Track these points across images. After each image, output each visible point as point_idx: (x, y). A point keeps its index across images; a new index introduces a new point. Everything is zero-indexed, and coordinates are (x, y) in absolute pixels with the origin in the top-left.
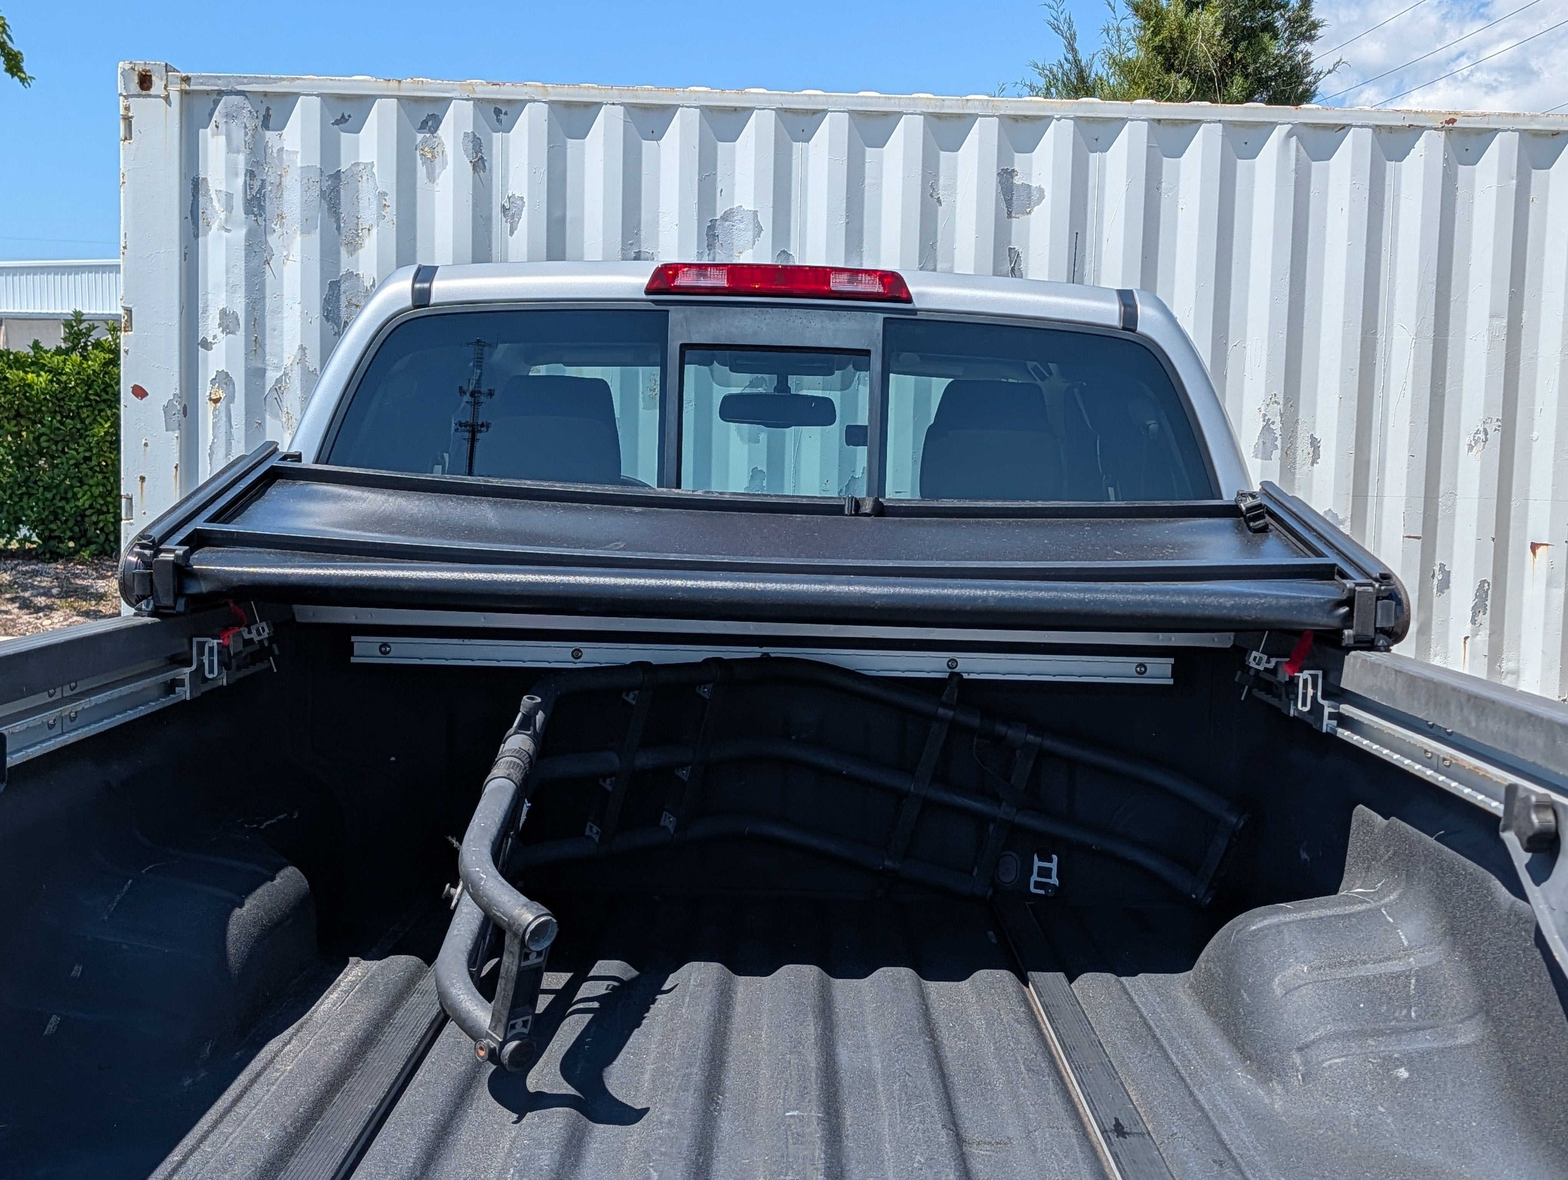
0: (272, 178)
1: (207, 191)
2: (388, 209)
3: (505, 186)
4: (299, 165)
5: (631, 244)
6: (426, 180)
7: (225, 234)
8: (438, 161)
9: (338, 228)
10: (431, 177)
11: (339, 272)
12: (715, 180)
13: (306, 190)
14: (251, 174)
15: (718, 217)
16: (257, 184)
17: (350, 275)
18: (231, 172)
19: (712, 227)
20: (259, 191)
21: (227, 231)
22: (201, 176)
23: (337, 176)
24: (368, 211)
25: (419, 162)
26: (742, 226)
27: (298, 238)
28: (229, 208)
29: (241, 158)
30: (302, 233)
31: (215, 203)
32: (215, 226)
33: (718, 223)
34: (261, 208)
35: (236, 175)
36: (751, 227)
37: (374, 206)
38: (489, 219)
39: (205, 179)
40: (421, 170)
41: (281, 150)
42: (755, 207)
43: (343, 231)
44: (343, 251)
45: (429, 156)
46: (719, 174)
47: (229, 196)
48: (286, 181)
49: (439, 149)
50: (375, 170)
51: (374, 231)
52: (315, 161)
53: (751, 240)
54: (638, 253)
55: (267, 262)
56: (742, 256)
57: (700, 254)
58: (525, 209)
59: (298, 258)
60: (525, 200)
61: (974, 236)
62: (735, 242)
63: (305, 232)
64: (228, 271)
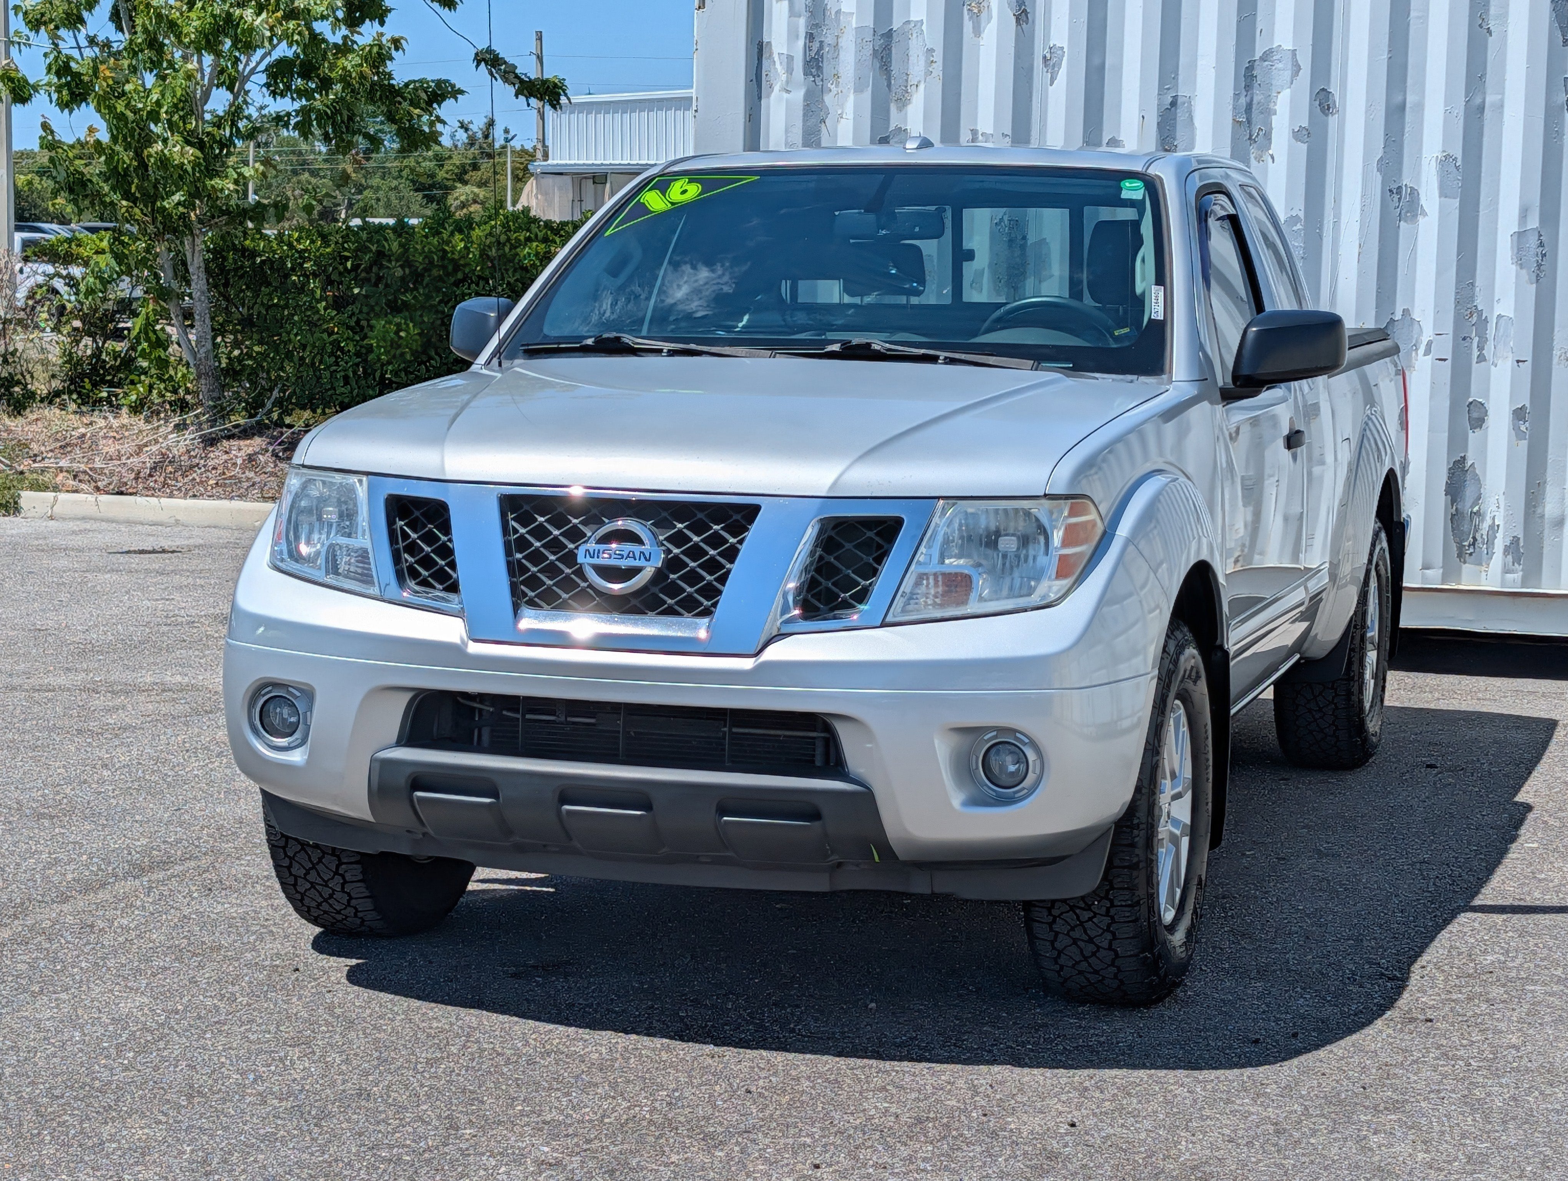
0: (829, 40)
1: (771, 54)
2: (934, 65)
3: (1047, 36)
4: (854, 26)
5: (1168, 89)
6: (972, 35)
7: (785, 95)
8: (984, 16)
9: (889, 85)
10: (977, 32)
11: (888, 127)
12: (1255, 20)
13: (859, 50)
14: (810, 37)
15: (1257, 57)
16: (816, 46)
17: (899, 130)
18: (792, 34)
19: (1250, 68)
20: (818, 53)
21: (788, 92)
22: (766, 39)
23: (889, 35)
24: (917, 67)
25: (966, 16)
26: (1280, 66)
27: (852, 97)
28: (790, 70)
29: (802, 22)
30: (855, 92)
31: (778, 66)
32: (777, 88)
33: (1257, 63)
34: (819, 68)
35: (797, 37)
36: (1290, 66)
37: (922, 62)
38: (1031, 69)
39: (769, 43)
40: (968, 25)
41: (838, 12)
42: (1294, 45)
43: (893, 88)
44: (893, 108)
45: (976, 11)
46: (1259, 14)
47: (790, 58)
48: (843, 42)
49: (985, 4)
50: (924, 27)
51: (922, 87)
52: (870, 22)
53: (1289, 79)
54: (1175, 98)
55: (823, 121)
56: (1280, 96)
57: (1237, 96)
58: (1065, 59)
59: (851, 116)
60: (1065, 50)
61: (1525, 66)
62: (1274, 82)
63: (858, 90)
64: (787, 131)
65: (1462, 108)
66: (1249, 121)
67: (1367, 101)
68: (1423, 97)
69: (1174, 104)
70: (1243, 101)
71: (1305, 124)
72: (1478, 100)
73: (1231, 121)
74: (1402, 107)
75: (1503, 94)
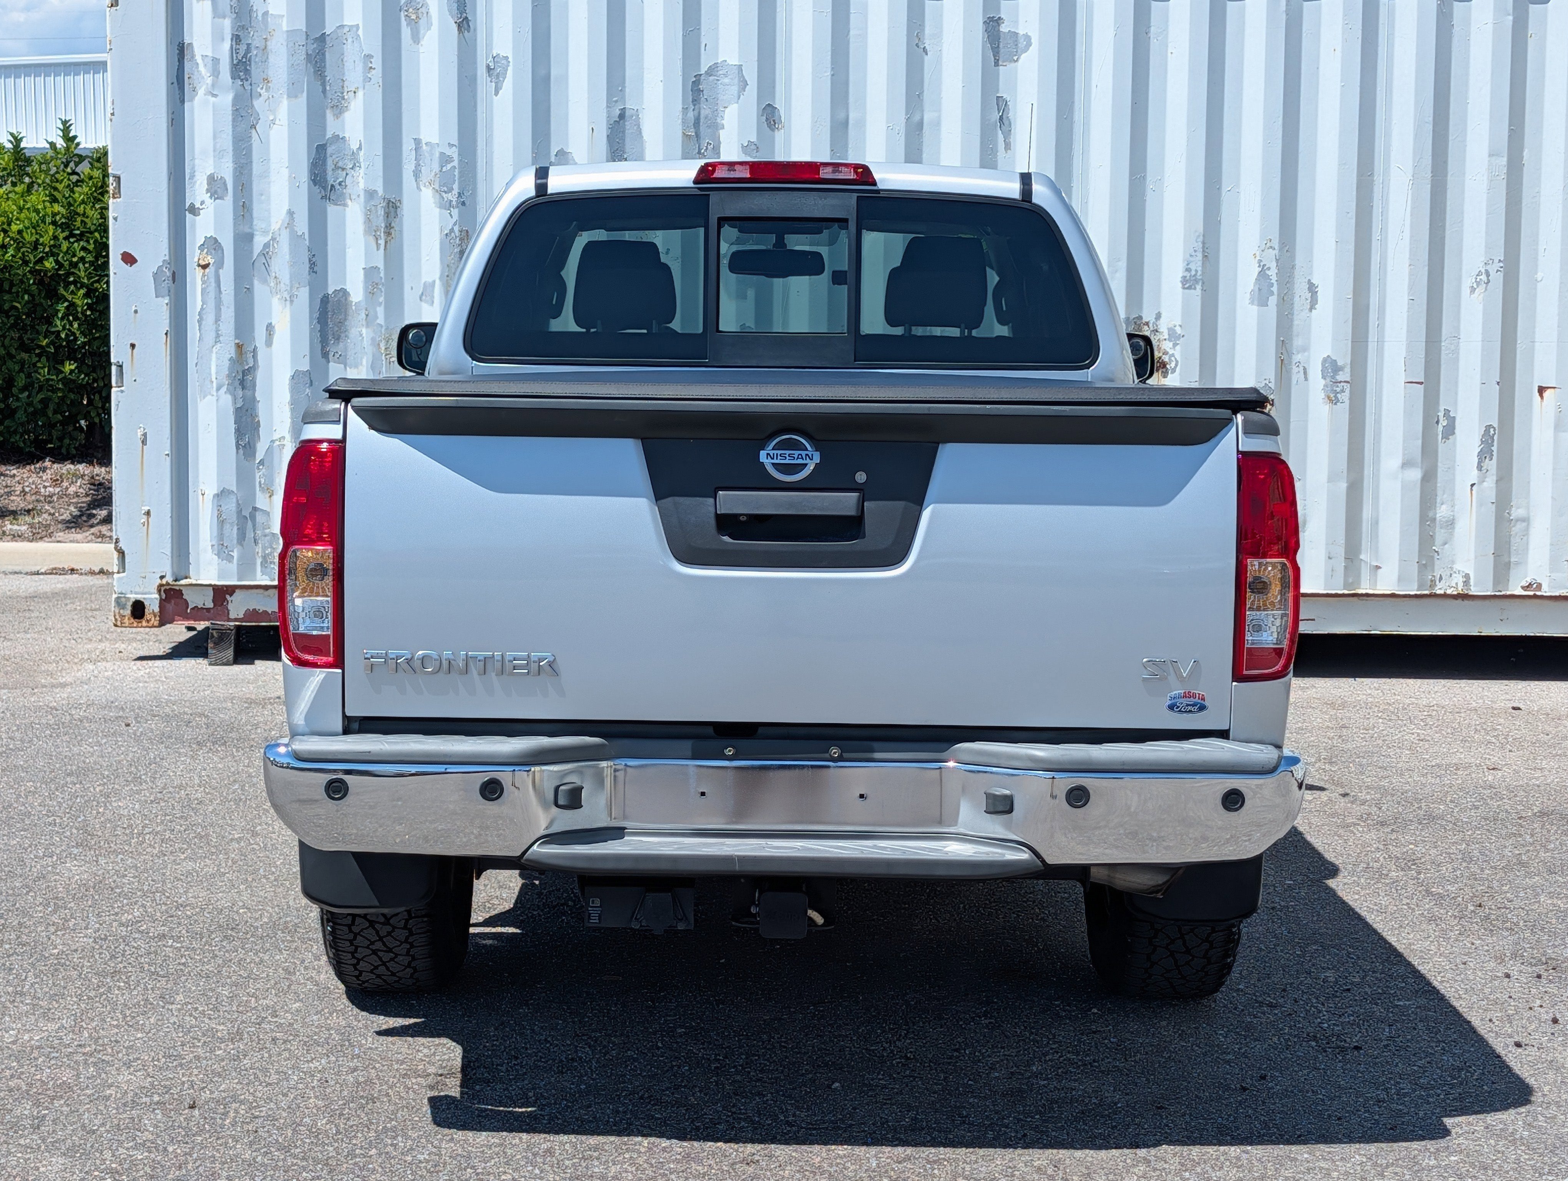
0: (257, 42)
1: (193, 56)
2: (373, 72)
3: (489, 46)
4: (285, 28)
5: (616, 101)
6: (411, 42)
7: (212, 99)
8: (422, 22)
9: (324, 91)
10: (416, 38)
11: (325, 135)
12: (699, 34)
13: (292, 54)
14: (237, 39)
15: (703, 72)
16: (243, 48)
17: (337, 138)
18: (217, 37)
19: (697, 82)
20: (245, 56)
21: (215, 96)
22: (187, 41)
23: (322, 38)
24: (353, 74)
25: (404, 23)
26: (726, 80)
27: (285, 102)
28: (215, 73)
29: (227, 24)
30: (289, 96)
31: (201, 68)
32: (201, 92)
33: (702, 78)
34: (247, 72)
35: (223, 39)
36: (736, 81)
37: (360, 67)
38: (473, 79)
39: (190, 44)
40: (406, 32)
41: (266, 13)
42: (739, 61)
43: (329, 95)
44: (329, 115)
45: (413, 17)
46: (703, 29)
47: (216, 61)
48: (271, 45)
49: (423, 10)
50: (360, 32)
51: (360, 94)
52: (302, 25)
53: (736, 94)
54: (624, 110)
55: (254, 127)
56: (727, 110)
57: (685, 109)
58: (510, 68)
59: (285, 122)
60: (510, 59)
61: (962, 85)
62: (720, 97)
63: (292, 95)
64: (215, 136)
65: (904, 125)
66: (695, 137)
67: (813, 117)
68: (863, 115)
69: (622, 116)
70: (691, 114)
71: (752, 140)
72: (917, 118)
73: (679, 135)
74: (843, 125)
75: (940, 111)
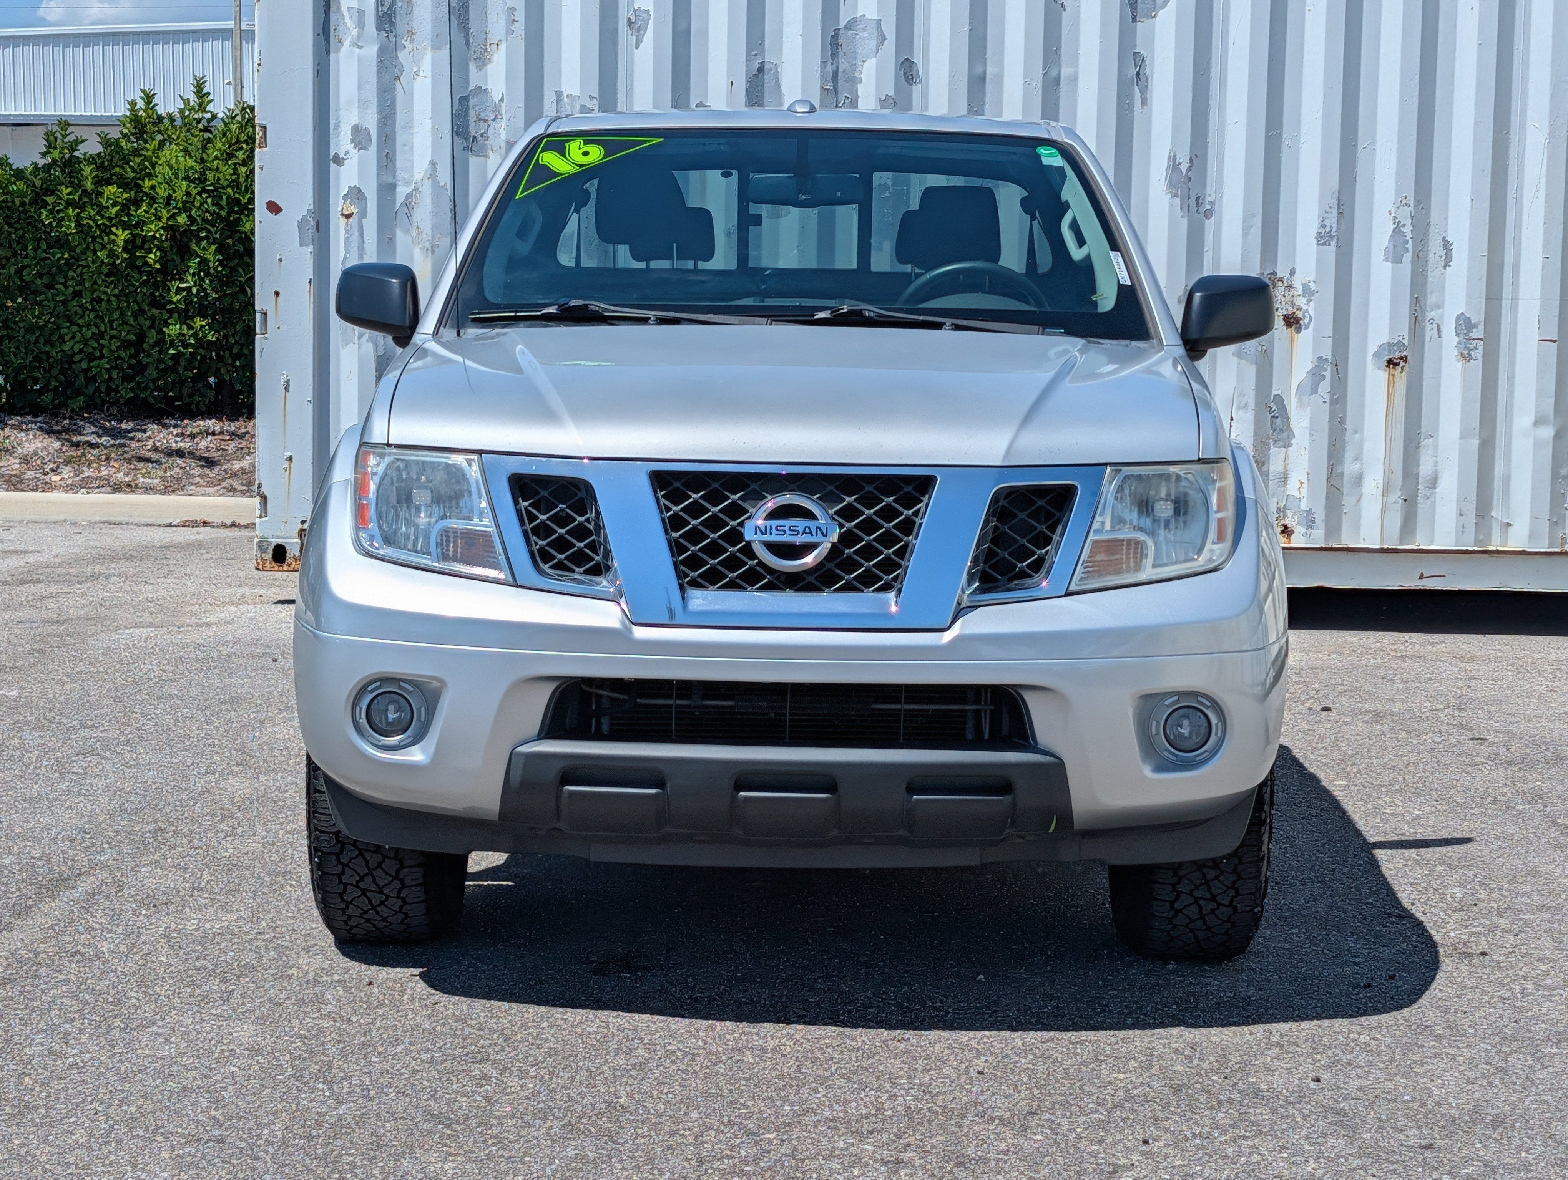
1: (339, 8)
2: (516, 24)
5: (756, 55)
7: (357, 51)
9: (467, 44)
11: (467, 87)
13: (436, 6)
15: (842, 26)
17: (479, 90)
19: (836, 36)
20: (390, 8)
21: (360, 47)
24: (496, 25)
26: (865, 35)
27: (429, 54)
28: (361, 25)
30: (432, 49)
31: (347, 20)
32: (347, 43)
33: (841, 32)
34: (392, 24)
36: (874, 35)
37: (503, 22)
38: (615, 31)
42: (878, 15)
43: (472, 48)
44: (472, 67)
47: (361, 13)
51: (503, 46)
53: (874, 48)
54: (762, 64)
55: (398, 78)
56: (865, 65)
57: (824, 63)
58: (651, 22)
59: (429, 74)
60: (651, 13)
61: (1098, 41)
62: (859, 51)
63: (435, 47)
64: (360, 88)
65: (1040, 80)
66: (835, 89)
67: (951, 71)
68: (1003, 69)
69: (761, 70)
70: (830, 69)
71: (891, 93)
72: (1054, 73)
73: (819, 88)
74: (983, 78)
75: (1077, 66)
